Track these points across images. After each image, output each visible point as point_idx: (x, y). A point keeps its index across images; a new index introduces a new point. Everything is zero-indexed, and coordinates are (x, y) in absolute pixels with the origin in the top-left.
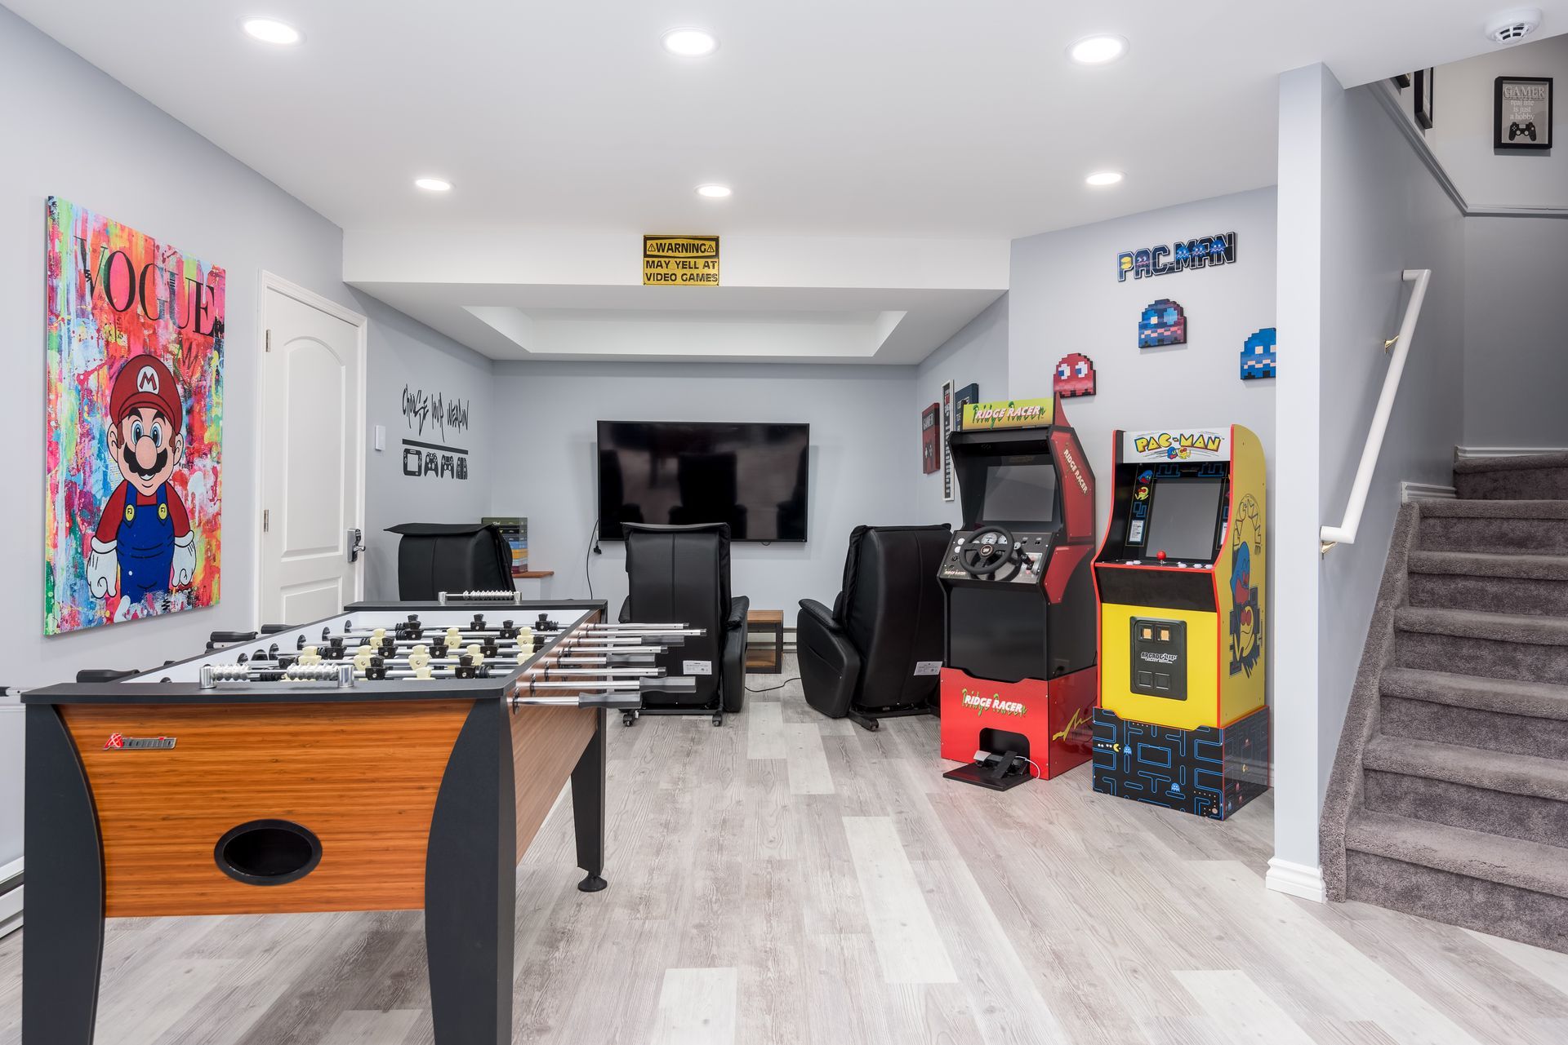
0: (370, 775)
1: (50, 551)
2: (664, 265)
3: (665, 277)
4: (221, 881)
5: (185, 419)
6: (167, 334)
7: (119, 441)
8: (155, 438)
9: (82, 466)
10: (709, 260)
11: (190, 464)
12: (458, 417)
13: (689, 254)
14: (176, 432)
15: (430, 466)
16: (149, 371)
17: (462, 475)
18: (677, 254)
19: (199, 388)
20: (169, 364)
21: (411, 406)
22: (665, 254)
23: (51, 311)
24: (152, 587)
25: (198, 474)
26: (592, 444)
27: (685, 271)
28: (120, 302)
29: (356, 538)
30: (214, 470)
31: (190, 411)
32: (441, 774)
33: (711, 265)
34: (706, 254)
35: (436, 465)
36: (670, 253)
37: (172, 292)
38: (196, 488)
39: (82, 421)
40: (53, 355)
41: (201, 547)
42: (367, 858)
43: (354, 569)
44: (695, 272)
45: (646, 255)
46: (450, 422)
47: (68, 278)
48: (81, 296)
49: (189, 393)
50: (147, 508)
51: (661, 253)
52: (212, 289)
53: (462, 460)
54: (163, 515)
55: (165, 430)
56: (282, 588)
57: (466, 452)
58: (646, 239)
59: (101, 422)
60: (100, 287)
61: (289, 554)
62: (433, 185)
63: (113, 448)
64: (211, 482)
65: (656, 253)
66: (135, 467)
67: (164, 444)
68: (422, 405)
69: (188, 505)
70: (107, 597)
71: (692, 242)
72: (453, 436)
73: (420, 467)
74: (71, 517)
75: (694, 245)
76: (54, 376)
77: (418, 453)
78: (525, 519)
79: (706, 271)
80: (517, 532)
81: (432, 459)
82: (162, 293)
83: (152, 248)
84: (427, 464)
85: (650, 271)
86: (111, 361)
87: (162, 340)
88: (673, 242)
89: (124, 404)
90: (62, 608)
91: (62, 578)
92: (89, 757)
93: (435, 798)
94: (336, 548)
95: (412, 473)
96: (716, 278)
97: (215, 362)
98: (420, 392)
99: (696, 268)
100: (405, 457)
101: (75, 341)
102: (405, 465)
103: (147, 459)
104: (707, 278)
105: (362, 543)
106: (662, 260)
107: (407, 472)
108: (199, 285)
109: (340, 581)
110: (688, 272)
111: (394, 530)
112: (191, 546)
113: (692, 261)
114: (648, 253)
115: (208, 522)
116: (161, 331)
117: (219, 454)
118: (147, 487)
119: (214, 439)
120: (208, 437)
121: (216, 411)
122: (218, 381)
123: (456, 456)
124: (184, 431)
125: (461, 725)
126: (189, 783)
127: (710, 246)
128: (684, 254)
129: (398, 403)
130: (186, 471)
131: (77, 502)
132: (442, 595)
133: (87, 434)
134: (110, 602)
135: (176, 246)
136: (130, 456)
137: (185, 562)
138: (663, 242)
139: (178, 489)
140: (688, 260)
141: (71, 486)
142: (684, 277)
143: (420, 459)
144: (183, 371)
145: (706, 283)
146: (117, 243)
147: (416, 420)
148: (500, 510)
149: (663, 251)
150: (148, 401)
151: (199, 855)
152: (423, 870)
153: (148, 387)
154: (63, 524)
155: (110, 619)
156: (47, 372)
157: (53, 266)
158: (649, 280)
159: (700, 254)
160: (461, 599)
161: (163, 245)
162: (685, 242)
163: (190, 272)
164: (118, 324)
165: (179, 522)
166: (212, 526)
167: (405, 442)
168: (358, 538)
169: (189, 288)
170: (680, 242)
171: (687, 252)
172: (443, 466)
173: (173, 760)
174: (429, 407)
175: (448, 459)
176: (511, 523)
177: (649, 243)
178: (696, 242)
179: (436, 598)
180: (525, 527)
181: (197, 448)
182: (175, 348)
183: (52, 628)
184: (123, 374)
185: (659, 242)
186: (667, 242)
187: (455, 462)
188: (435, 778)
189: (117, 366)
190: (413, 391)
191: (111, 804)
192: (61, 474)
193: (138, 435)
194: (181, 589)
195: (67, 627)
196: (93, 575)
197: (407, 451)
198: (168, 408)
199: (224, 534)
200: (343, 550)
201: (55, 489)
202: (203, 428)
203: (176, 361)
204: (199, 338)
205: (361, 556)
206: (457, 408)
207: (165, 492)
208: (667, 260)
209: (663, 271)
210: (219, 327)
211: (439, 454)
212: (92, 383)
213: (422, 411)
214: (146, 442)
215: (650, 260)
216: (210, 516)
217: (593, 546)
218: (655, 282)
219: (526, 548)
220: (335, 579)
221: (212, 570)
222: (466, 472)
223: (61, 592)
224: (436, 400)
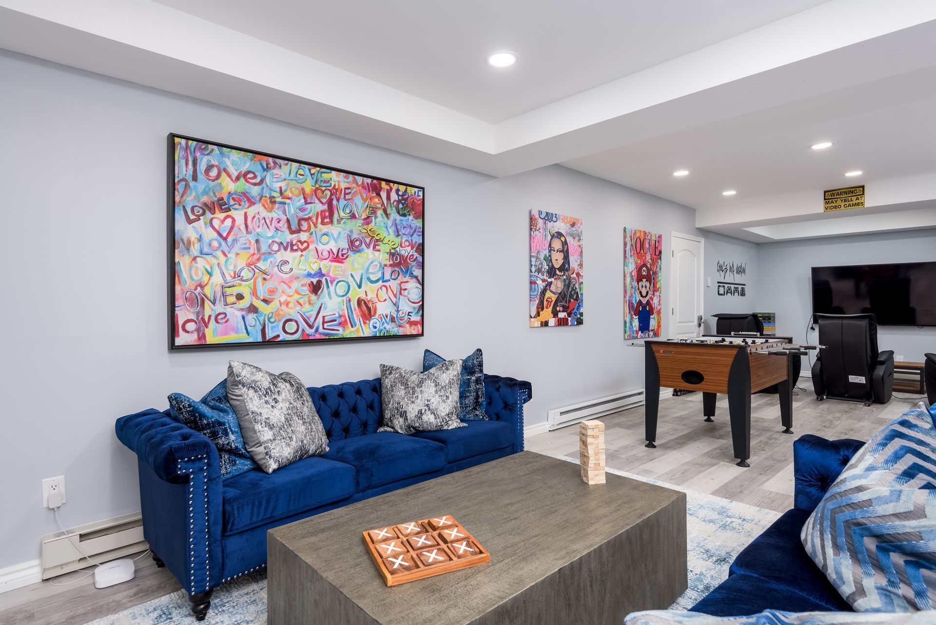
0: (715, 363)
1: (626, 317)
2: (834, 202)
3: (835, 207)
4: (683, 382)
5: (652, 281)
6: (648, 257)
7: (638, 289)
8: (646, 287)
9: (631, 296)
10: (859, 197)
11: (654, 294)
12: (741, 270)
13: (848, 195)
14: (650, 285)
15: (729, 291)
16: (644, 268)
17: (743, 294)
18: (842, 196)
19: (656, 271)
20: (649, 266)
21: (721, 268)
22: (835, 197)
23: (625, 257)
24: (645, 330)
25: (656, 297)
26: (809, 278)
27: (846, 203)
28: (638, 251)
29: (700, 318)
30: (659, 295)
31: (654, 279)
32: (731, 364)
33: (860, 198)
34: (857, 194)
35: (731, 291)
36: (838, 196)
37: (649, 245)
38: (655, 301)
39: (631, 284)
40: (626, 267)
41: (656, 319)
42: (714, 381)
43: (700, 330)
44: (851, 203)
45: (825, 199)
46: (737, 272)
47: (628, 248)
48: (631, 251)
49: (653, 273)
50: (644, 307)
51: (833, 197)
52: (658, 241)
53: (743, 289)
54: (648, 309)
55: (648, 284)
56: (678, 334)
57: (745, 285)
58: (825, 192)
59: (635, 284)
60: (634, 248)
61: (679, 322)
62: (730, 193)
63: (637, 290)
64: (659, 300)
65: (831, 197)
66: (642, 296)
67: (648, 289)
68: (725, 267)
69: (653, 306)
70: (636, 331)
71: (849, 190)
72: (739, 279)
73: (724, 292)
74: (629, 310)
75: (850, 191)
76: (626, 273)
77: (724, 286)
78: (774, 314)
79: (857, 201)
80: (770, 319)
81: (729, 289)
82: (647, 246)
83: (645, 233)
84: (727, 291)
85: (827, 206)
86: (637, 266)
87: (647, 260)
88: (839, 191)
89: (640, 279)
90: (628, 333)
91: (628, 325)
92: (656, 354)
93: (729, 370)
94: (693, 322)
95: (721, 295)
96: (862, 204)
97: (659, 263)
98: (724, 262)
99: (851, 201)
100: (719, 288)
101: (630, 264)
102: (718, 292)
103: (644, 294)
104: (858, 204)
105: (702, 320)
106: (834, 200)
107: (719, 294)
108: (655, 241)
109: (695, 334)
110: (847, 203)
111: (715, 316)
112: (654, 318)
113: (850, 198)
114: (826, 198)
115: (658, 311)
116: (647, 257)
117: (661, 291)
118: (644, 301)
119: (659, 286)
120: (658, 286)
121: (660, 278)
122: (660, 269)
123: (740, 287)
124: (652, 285)
125: (735, 354)
126: (676, 361)
127: (860, 190)
128: (845, 196)
129: (716, 268)
130: (653, 296)
131: (631, 305)
132: (732, 333)
133: (632, 287)
134: (637, 333)
135: (650, 232)
136: (641, 293)
137: (653, 323)
138: (834, 192)
139: (651, 301)
140: (847, 198)
141: (629, 301)
142: (845, 206)
143: (724, 289)
144: (652, 267)
145: (857, 207)
146: (638, 235)
147: (722, 274)
148: (760, 309)
149: (834, 196)
150: (644, 277)
151: (679, 376)
152: (727, 385)
153: (644, 273)
154: (628, 311)
155: (637, 337)
156: (624, 272)
157: (625, 245)
158: (827, 209)
159: (854, 194)
160: (739, 334)
161: (647, 232)
162: (846, 190)
163: (653, 238)
164: (638, 257)
165: (651, 312)
166: (659, 313)
167: (718, 282)
168: (701, 319)
169: (653, 242)
170: (843, 191)
171: (846, 194)
172: (734, 291)
173: (673, 356)
174: (728, 268)
175: (736, 288)
176: (767, 315)
177: (826, 194)
178: (852, 190)
179: (730, 334)
180: (774, 317)
181: (656, 290)
182: (650, 261)
183: (626, 338)
184: (639, 271)
185: (832, 192)
186: (836, 192)
187: (740, 289)
188: (729, 365)
189: (638, 268)
190: (721, 263)
191: (660, 364)
192: (627, 298)
193: (642, 287)
194: (652, 331)
195: (629, 337)
196: (634, 325)
197: (719, 286)
198: (649, 279)
199: (662, 315)
200: (696, 323)
201: (626, 301)
202: (657, 284)
203: (650, 265)
204: (656, 257)
205: (702, 325)
206: (741, 267)
207: (648, 302)
208: (836, 200)
209: (834, 205)
210: (660, 252)
211: (733, 286)
212: (633, 274)
213: (725, 270)
214: (644, 288)
215: (827, 201)
216: (658, 310)
217: (810, 326)
218: (830, 210)
219: (775, 326)
220: (694, 333)
221: (659, 326)
222: (745, 293)
223: (628, 329)
224: (731, 265)
